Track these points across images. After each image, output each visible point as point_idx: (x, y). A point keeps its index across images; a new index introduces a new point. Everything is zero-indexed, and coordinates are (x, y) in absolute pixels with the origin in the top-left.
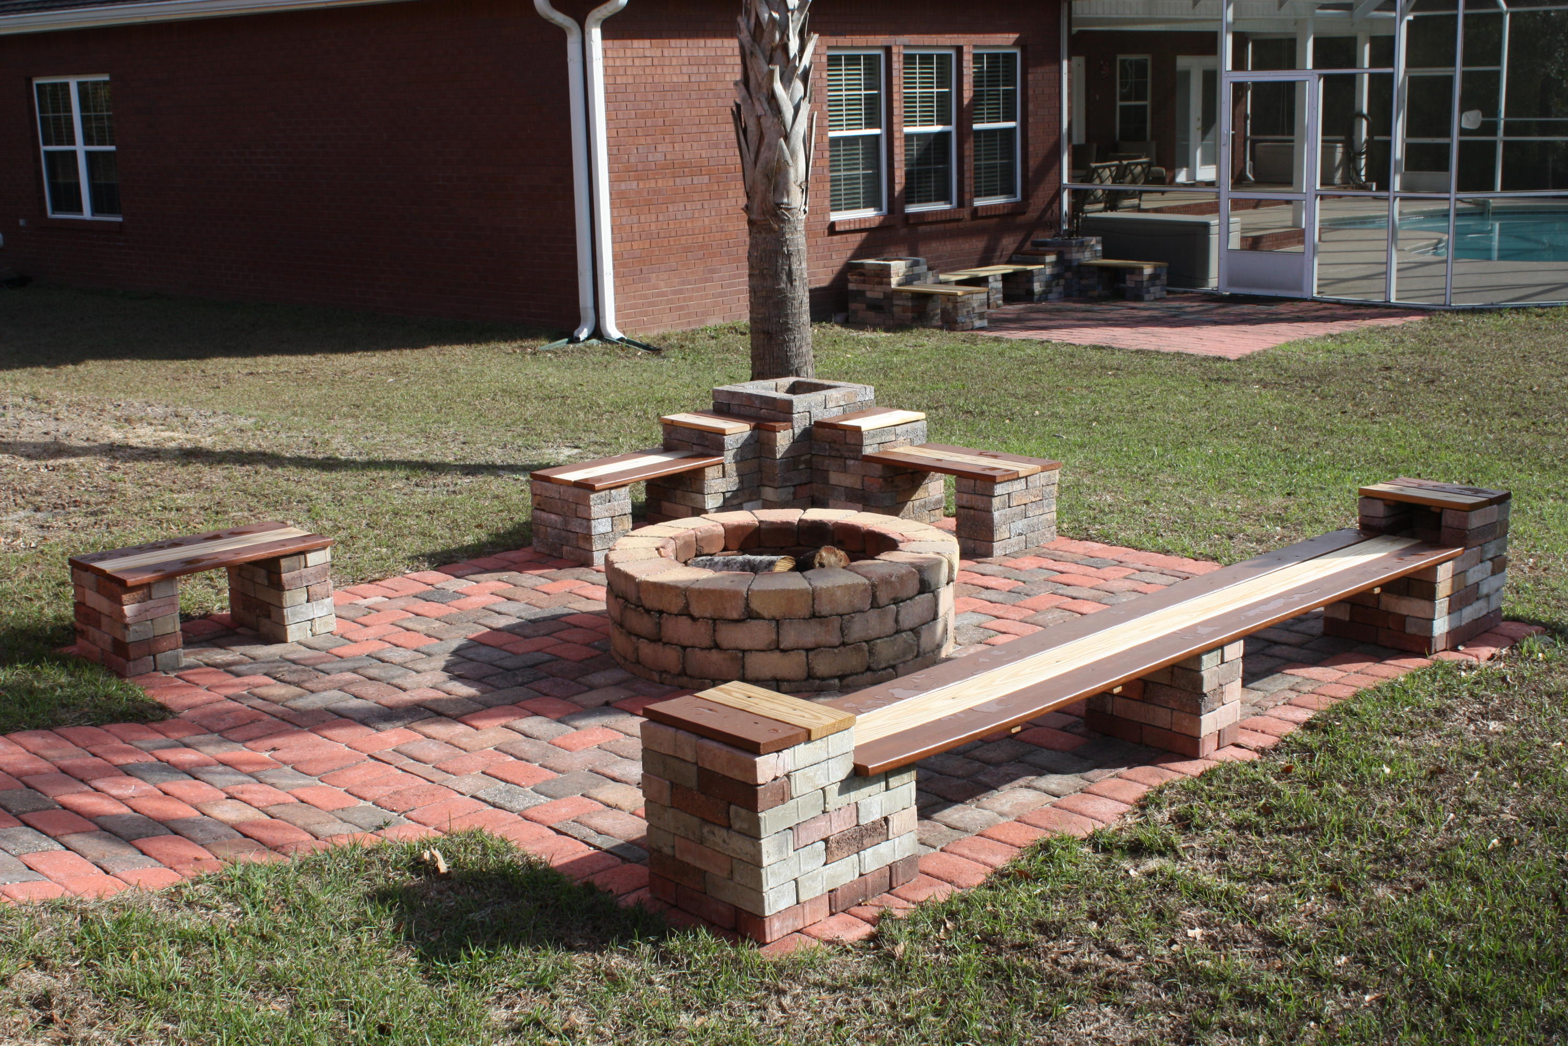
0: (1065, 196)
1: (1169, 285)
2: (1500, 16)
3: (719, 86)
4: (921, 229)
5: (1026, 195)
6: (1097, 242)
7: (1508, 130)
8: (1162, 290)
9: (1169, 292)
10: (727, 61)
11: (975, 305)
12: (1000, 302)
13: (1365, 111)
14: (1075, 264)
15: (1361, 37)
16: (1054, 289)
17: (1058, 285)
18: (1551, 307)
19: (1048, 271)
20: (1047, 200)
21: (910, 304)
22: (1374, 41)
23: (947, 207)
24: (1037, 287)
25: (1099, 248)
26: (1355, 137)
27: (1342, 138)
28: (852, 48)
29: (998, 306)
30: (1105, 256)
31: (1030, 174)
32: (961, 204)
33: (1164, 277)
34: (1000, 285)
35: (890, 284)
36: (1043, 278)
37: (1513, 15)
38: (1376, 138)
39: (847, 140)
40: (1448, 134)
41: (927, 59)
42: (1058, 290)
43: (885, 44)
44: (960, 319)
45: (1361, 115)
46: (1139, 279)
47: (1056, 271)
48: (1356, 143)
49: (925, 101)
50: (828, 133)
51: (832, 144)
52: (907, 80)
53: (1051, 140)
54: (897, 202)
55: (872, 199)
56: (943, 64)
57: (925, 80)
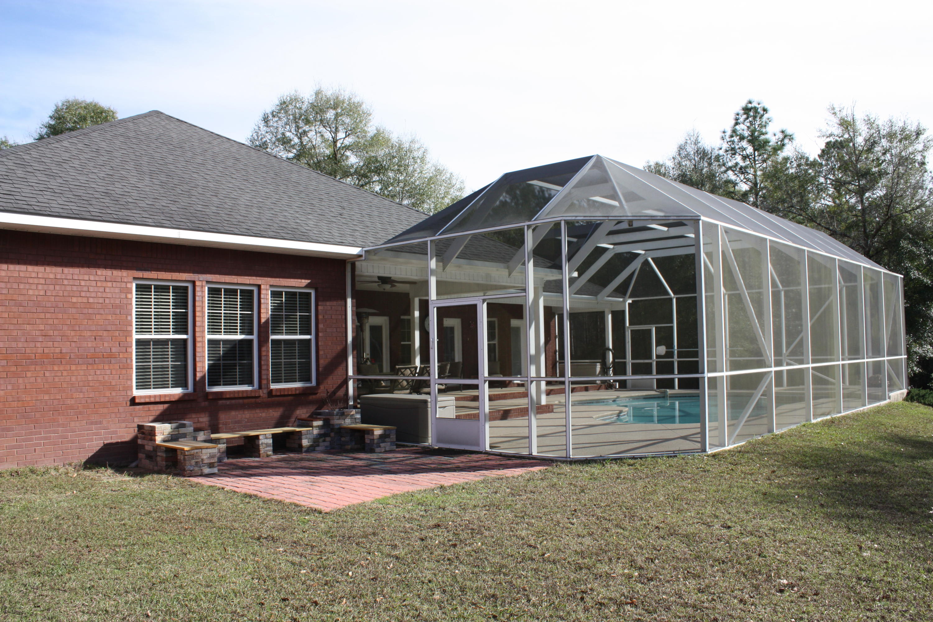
0: (351, 383)
1: (398, 440)
2: (671, 300)
3: (21, 298)
4: (221, 402)
5: (318, 383)
6: (357, 413)
7: (680, 355)
8: (391, 445)
9: (398, 446)
10: (31, 281)
11: (205, 457)
12: (270, 453)
13: (611, 347)
14: (336, 427)
15: (607, 311)
16: (322, 444)
17: (324, 441)
18: (641, 458)
19: (316, 431)
20: (335, 386)
21: (164, 455)
22: (614, 313)
23: (250, 388)
24: (305, 442)
25: (359, 416)
26: (607, 360)
27: (600, 361)
28: (157, 280)
29: (268, 456)
30: (363, 422)
31: (320, 369)
32: (260, 387)
33: (393, 437)
34: (270, 441)
35: (155, 440)
36: (311, 437)
37: (677, 299)
38: (616, 360)
39: (157, 342)
40: (650, 357)
41: (231, 293)
42: (323, 446)
43: (193, 279)
44: (188, 467)
45: (609, 349)
46: (372, 438)
47: (322, 432)
48: (607, 363)
49: (230, 319)
50: (135, 336)
51: (139, 342)
52: (214, 305)
53: (339, 348)
54: (199, 384)
55: (181, 382)
56: (247, 296)
57: (230, 306)
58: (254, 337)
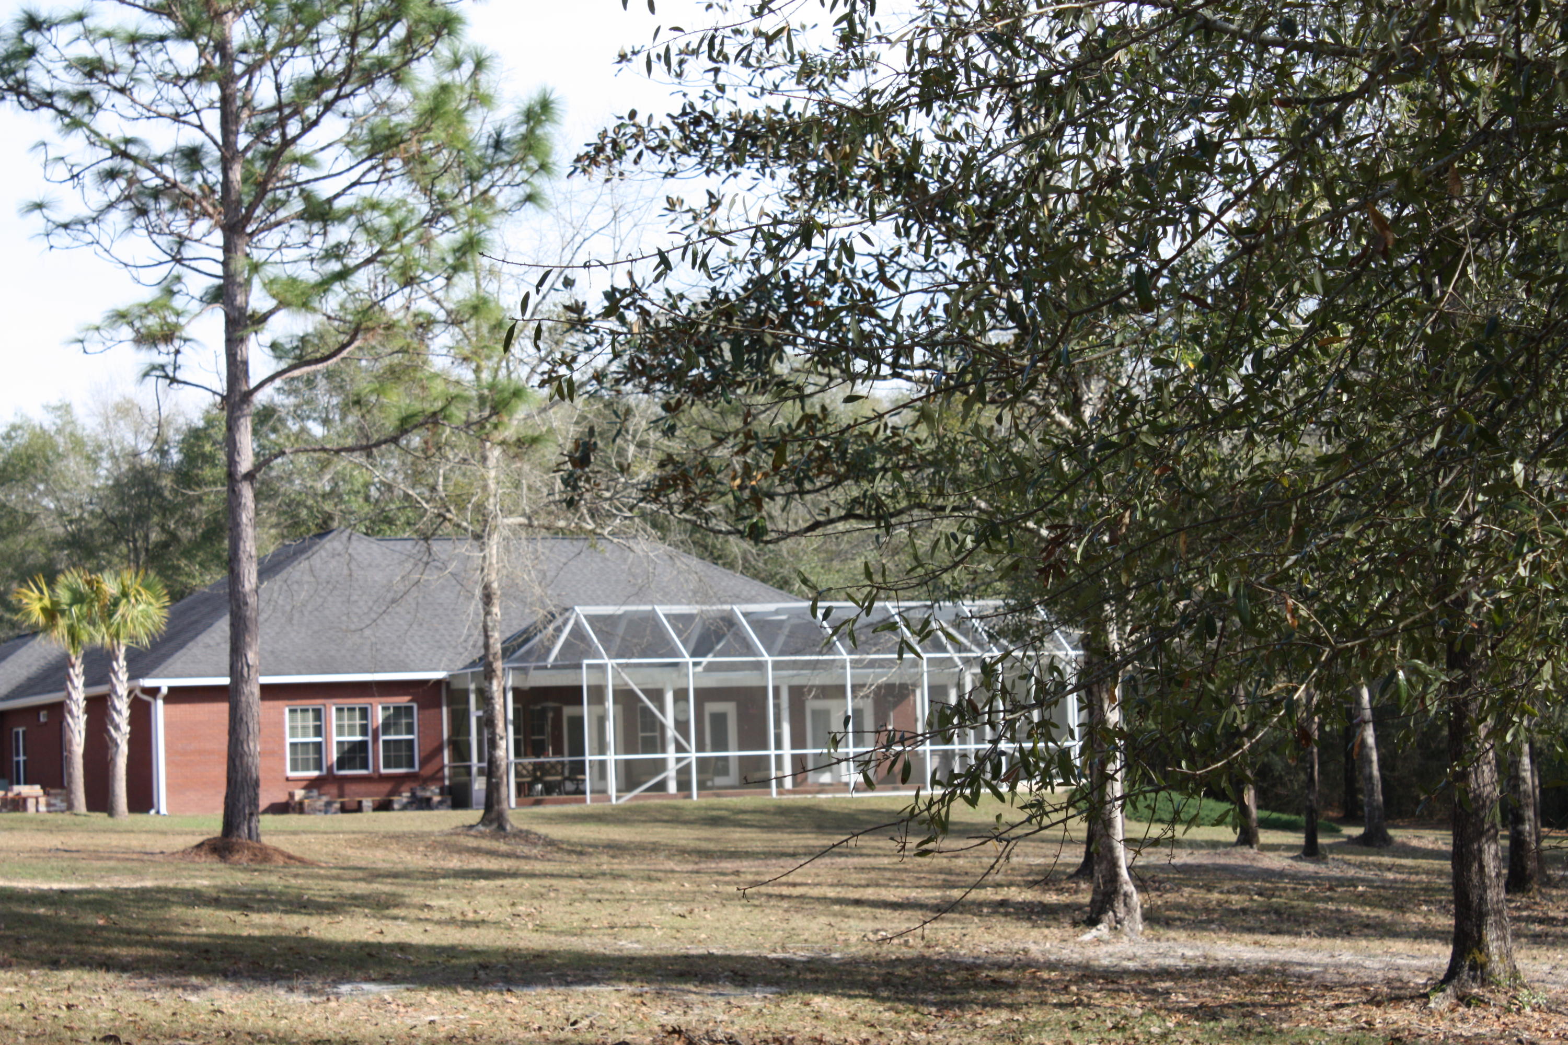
0: (446, 769)
4: (345, 781)
5: (420, 769)
17: (411, 806)
20: (434, 770)
23: (366, 772)
24: (397, 807)
28: (302, 705)
31: (422, 759)
32: (373, 771)
36: (401, 803)
39: (303, 744)
41: (352, 710)
43: (325, 703)
49: (351, 727)
50: (289, 740)
51: (292, 744)
52: (339, 718)
53: (436, 744)
54: (330, 768)
55: (318, 765)
56: (364, 713)
57: (351, 718)
58: (369, 738)
